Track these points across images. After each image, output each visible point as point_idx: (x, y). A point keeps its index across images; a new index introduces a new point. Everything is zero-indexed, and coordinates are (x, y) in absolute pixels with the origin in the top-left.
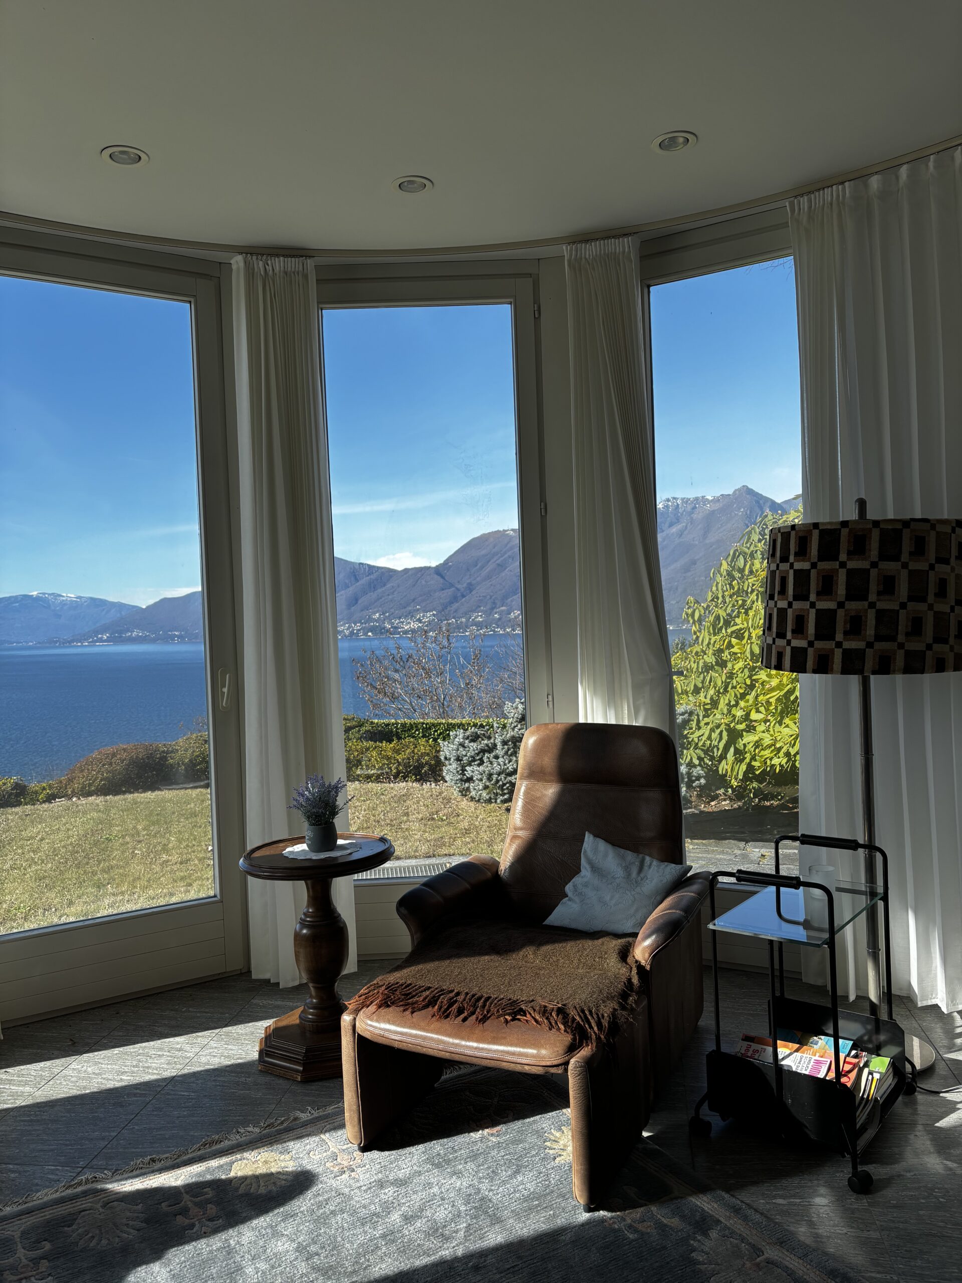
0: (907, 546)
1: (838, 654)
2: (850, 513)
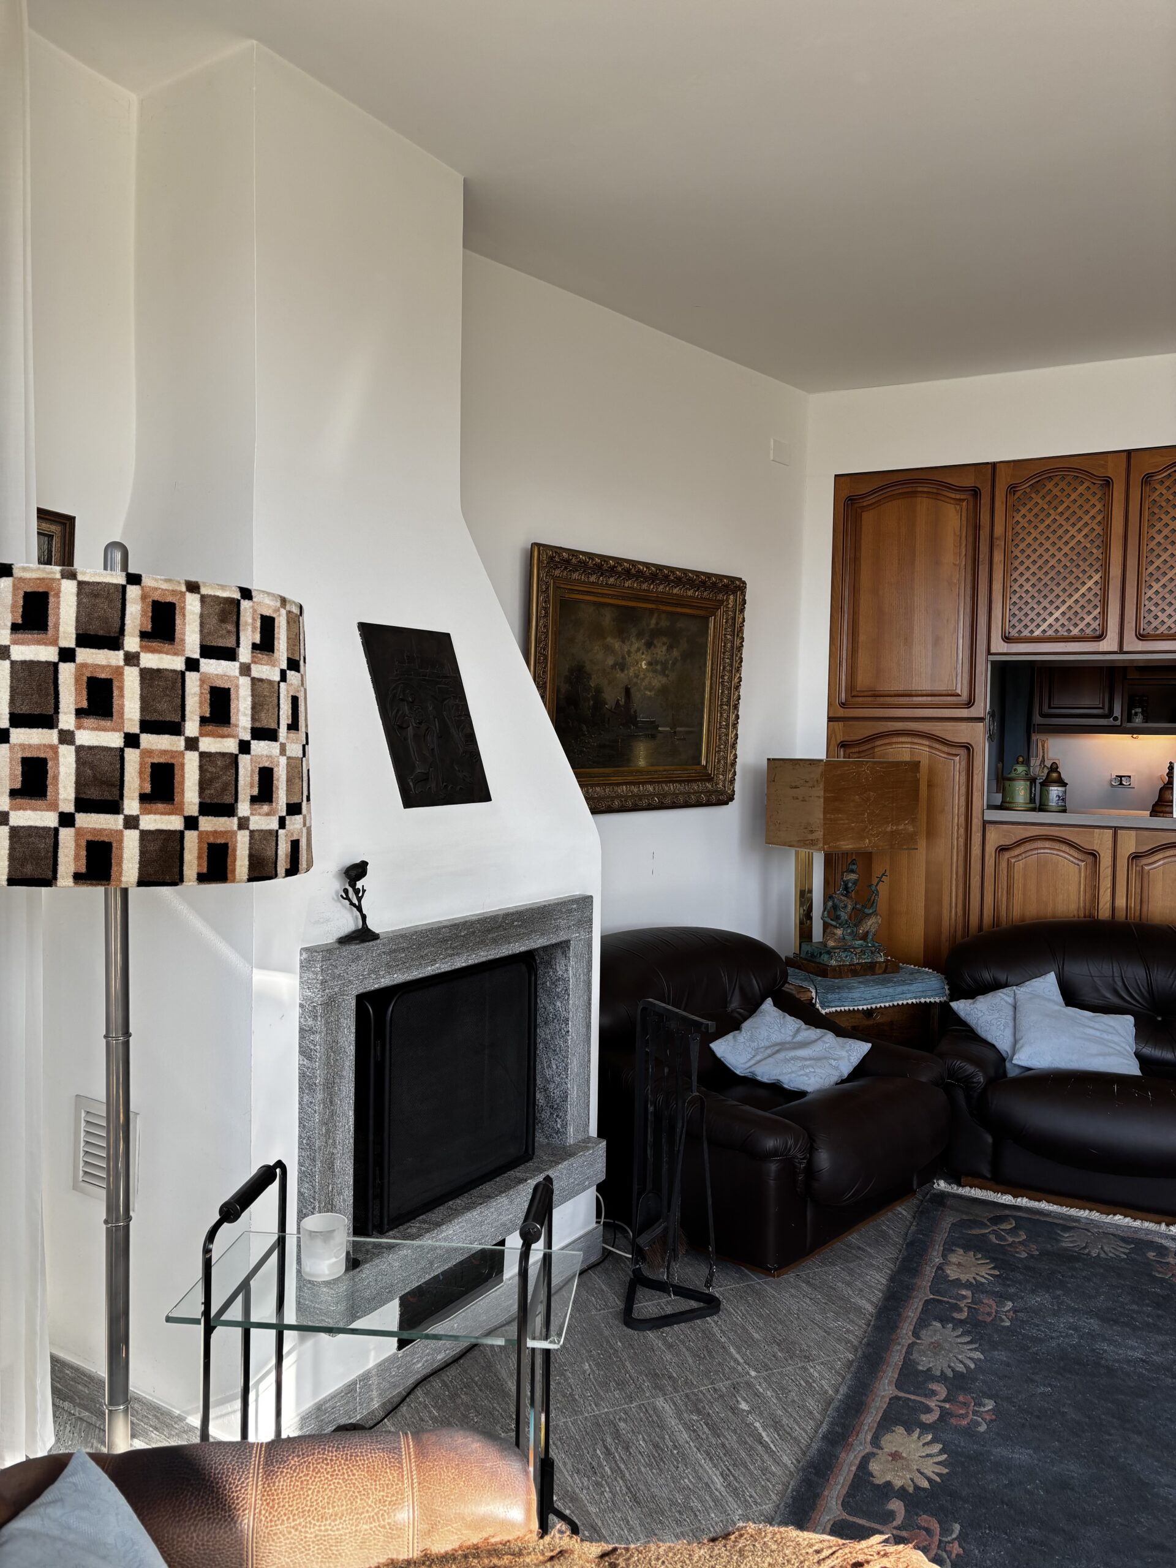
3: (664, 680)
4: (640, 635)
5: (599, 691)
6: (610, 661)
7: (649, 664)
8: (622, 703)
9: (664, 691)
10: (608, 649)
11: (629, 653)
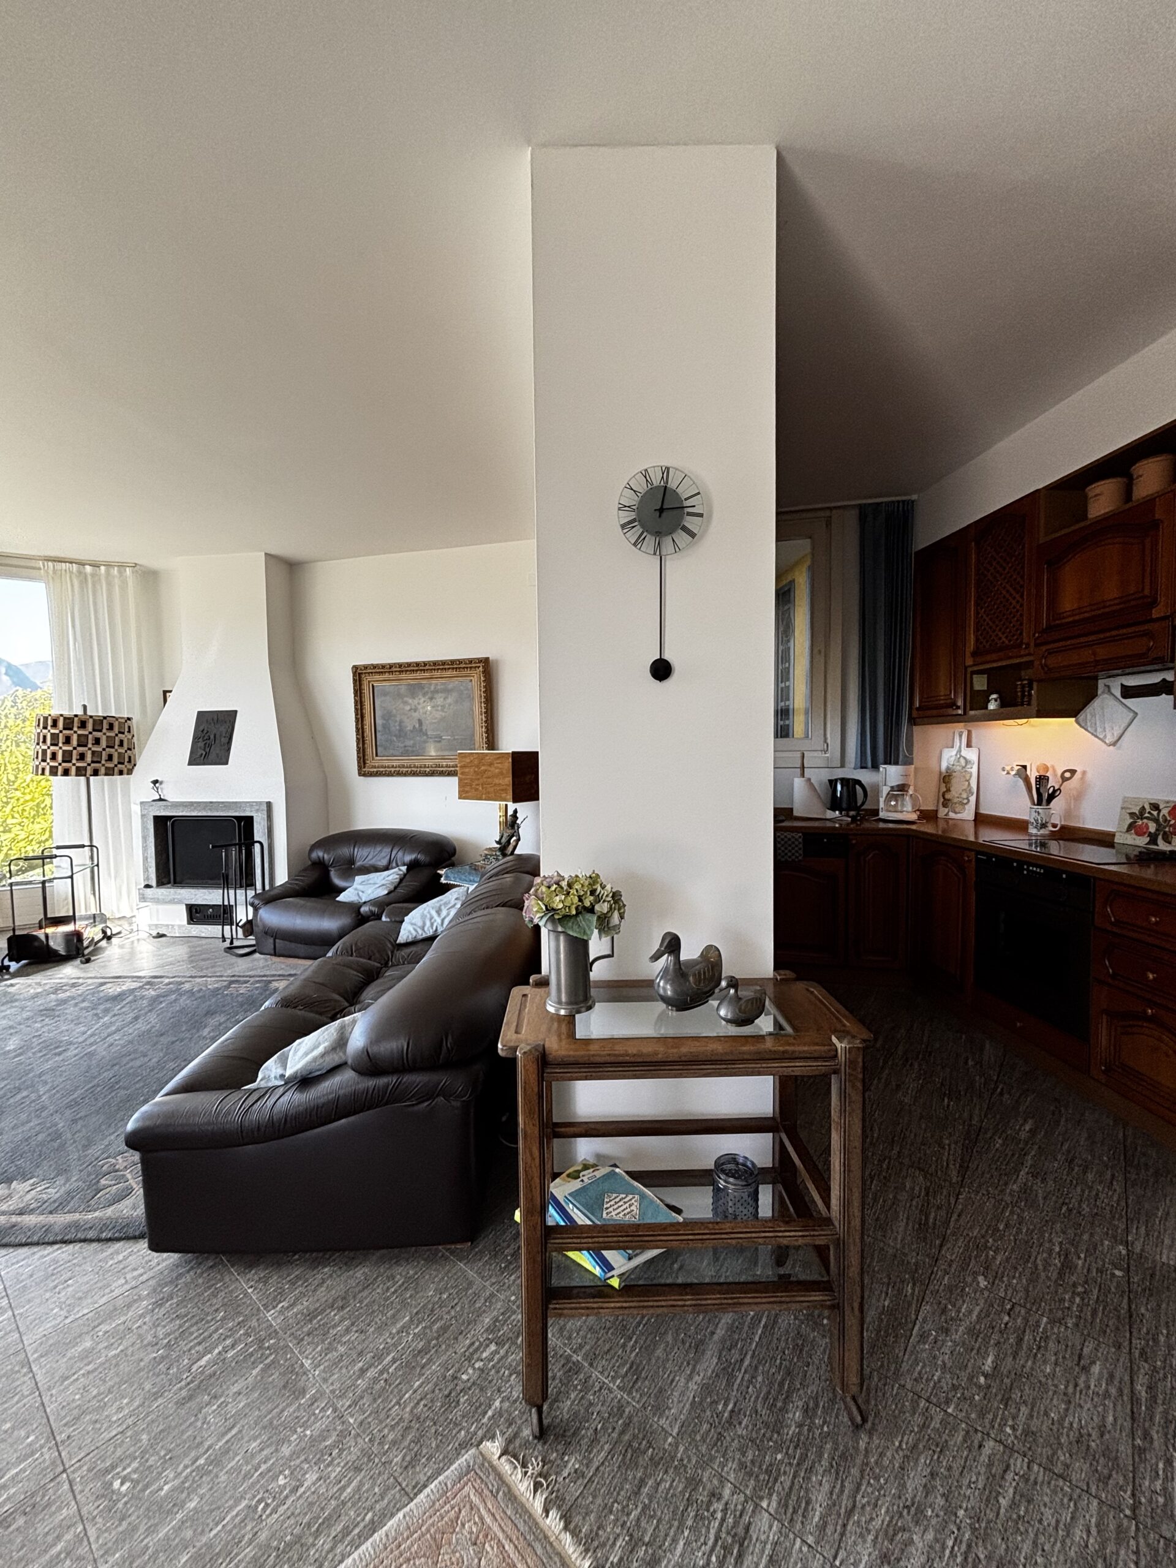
0: (105, 726)
1: (74, 769)
2: (80, 712)
3: (443, 714)
4: (424, 695)
5: (401, 722)
6: (408, 708)
7: (433, 707)
8: (417, 726)
9: (443, 719)
10: (406, 703)
11: (419, 704)
